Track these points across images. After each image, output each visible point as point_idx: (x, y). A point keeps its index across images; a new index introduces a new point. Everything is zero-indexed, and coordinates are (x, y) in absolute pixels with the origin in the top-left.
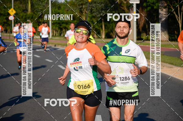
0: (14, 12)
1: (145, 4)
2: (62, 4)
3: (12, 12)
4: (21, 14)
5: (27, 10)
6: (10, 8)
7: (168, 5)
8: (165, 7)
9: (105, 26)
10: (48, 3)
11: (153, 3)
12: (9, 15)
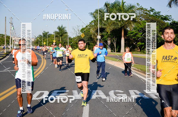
0: (55, 41)
1: (102, 39)
2: (72, 39)
3: (54, 41)
4: (58, 42)
5: (60, 41)
6: (54, 40)
7: (111, 39)
8: (110, 40)
9: (88, 46)
10: (67, 38)
11: (105, 38)
12: (53, 42)
